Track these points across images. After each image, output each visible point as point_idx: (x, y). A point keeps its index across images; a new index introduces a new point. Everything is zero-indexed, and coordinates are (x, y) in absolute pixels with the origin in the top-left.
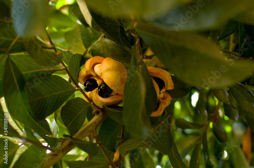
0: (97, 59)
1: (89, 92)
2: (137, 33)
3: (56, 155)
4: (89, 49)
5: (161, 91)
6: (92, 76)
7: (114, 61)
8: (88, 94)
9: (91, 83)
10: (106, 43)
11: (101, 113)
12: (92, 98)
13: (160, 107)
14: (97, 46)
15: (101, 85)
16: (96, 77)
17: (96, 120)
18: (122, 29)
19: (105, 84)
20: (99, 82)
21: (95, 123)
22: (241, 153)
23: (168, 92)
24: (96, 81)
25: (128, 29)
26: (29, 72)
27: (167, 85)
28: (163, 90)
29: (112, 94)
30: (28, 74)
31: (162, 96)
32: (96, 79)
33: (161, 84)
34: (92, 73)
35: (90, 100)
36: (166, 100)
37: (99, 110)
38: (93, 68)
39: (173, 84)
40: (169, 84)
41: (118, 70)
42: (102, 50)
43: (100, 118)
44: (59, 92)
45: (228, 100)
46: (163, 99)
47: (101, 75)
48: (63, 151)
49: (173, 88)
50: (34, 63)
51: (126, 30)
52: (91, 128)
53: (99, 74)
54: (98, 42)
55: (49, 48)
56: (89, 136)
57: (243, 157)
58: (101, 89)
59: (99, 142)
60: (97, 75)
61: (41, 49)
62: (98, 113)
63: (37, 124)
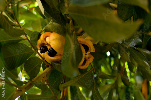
0: (47, 33)
1: (43, 54)
2: (70, 16)
3: (21, 91)
4: (44, 29)
5: (87, 53)
6: (45, 44)
7: (58, 34)
8: (42, 54)
9: (44, 48)
10: (54, 25)
11: (50, 67)
12: (44, 57)
13: (86, 63)
14: (48, 27)
15: (49, 49)
16: (47, 45)
17: (47, 71)
18: (61, 14)
19: (52, 48)
20: (48, 48)
21: (46, 72)
22: (142, 95)
23: (91, 53)
24: (47, 47)
25: (64, 14)
26: (5, 40)
27: (90, 49)
28: (88, 53)
29: (57, 55)
30: (4, 41)
31: (87, 56)
32: (47, 46)
33: (87, 48)
34: (45, 42)
35: (43, 58)
36: (90, 59)
37: (49, 65)
38: (45, 39)
39: (94, 49)
40: (91, 49)
41: (60, 39)
42: (51, 29)
43: (50, 70)
44: (23, 53)
45: (129, 59)
46: (89, 58)
47: (50, 43)
48: (25, 89)
49: (94, 51)
50: (8, 35)
51: (63, 14)
52: (43, 76)
53: (48, 43)
54: (49, 25)
55: (17, 26)
56: (43, 80)
57: (143, 97)
58: (50, 52)
59: (48, 84)
60: (47, 43)
61: (11, 27)
62: (48, 66)
63: (9, 72)
